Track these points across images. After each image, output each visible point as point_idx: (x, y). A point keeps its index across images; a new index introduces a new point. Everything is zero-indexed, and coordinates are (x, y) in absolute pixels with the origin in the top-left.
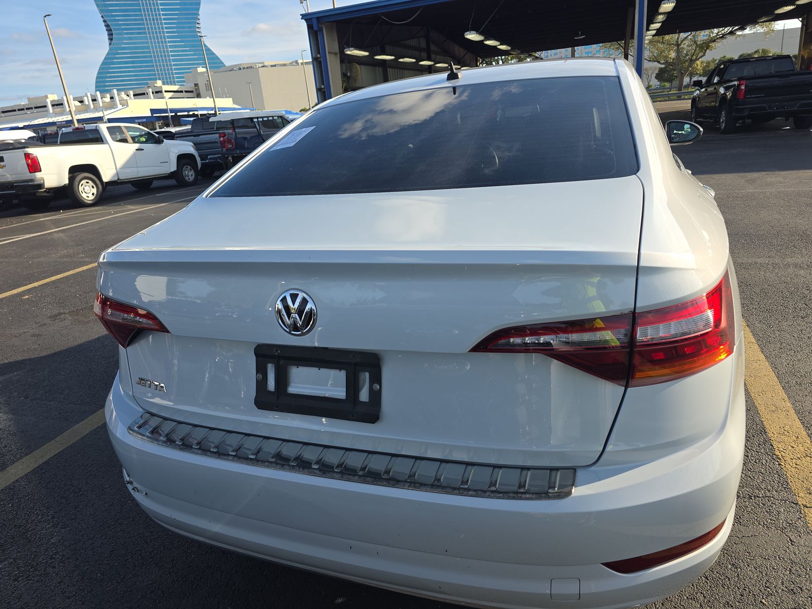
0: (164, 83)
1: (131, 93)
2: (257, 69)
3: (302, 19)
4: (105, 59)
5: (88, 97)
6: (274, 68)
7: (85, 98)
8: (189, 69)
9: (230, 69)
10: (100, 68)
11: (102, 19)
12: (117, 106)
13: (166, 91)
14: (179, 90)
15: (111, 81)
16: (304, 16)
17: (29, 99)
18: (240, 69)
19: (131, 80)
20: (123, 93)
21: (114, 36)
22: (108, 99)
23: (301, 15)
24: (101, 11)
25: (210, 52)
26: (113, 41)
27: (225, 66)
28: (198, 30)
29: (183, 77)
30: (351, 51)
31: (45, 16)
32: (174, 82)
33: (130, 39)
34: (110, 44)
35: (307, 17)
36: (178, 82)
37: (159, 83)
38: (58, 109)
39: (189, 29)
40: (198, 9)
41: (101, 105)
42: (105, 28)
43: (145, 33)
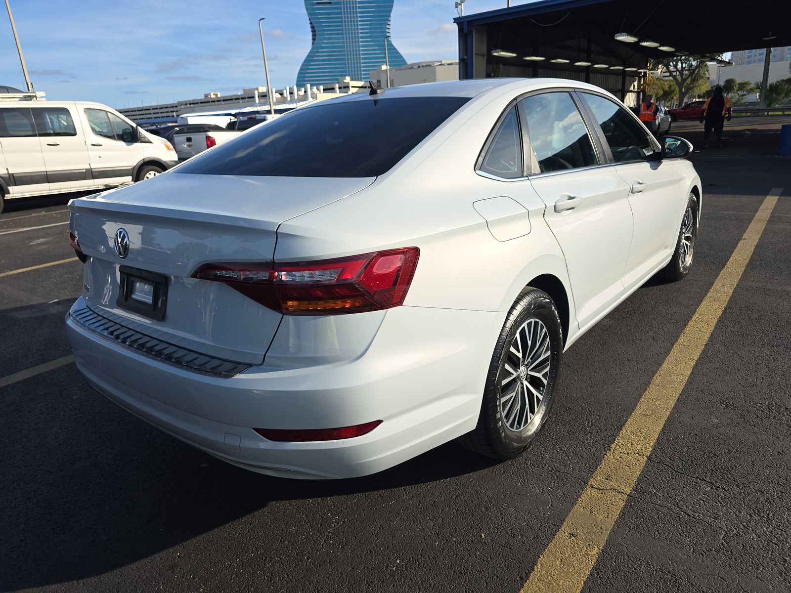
0: (352, 80)
1: (322, 87)
2: (434, 67)
3: (454, 22)
4: (308, 56)
5: (286, 90)
6: (451, 66)
7: (285, 91)
8: (375, 66)
9: (410, 67)
10: (303, 65)
11: (309, 22)
12: (308, 98)
13: (352, 87)
14: (364, 86)
15: (309, 77)
16: (456, 20)
17: (244, 90)
18: (419, 67)
19: (325, 76)
20: (315, 87)
21: (317, 37)
22: (302, 93)
23: (454, 19)
24: (309, 14)
25: (395, 51)
26: (316, 41)
27: (406, 64)
28: (387, 31)
29: (368, 74)
30: (497, 52)
31: (260, 20)
32: (361, 78)
33: (330, 39)
34: (313, 44)
35: (459, 21)
36: (364, 78)
37: (348, 79)
38: (263, 100)
39: (380, 30)
40: (390, 11)
41: (296, 97)
42: (310, 29)
43: (343, 34)
